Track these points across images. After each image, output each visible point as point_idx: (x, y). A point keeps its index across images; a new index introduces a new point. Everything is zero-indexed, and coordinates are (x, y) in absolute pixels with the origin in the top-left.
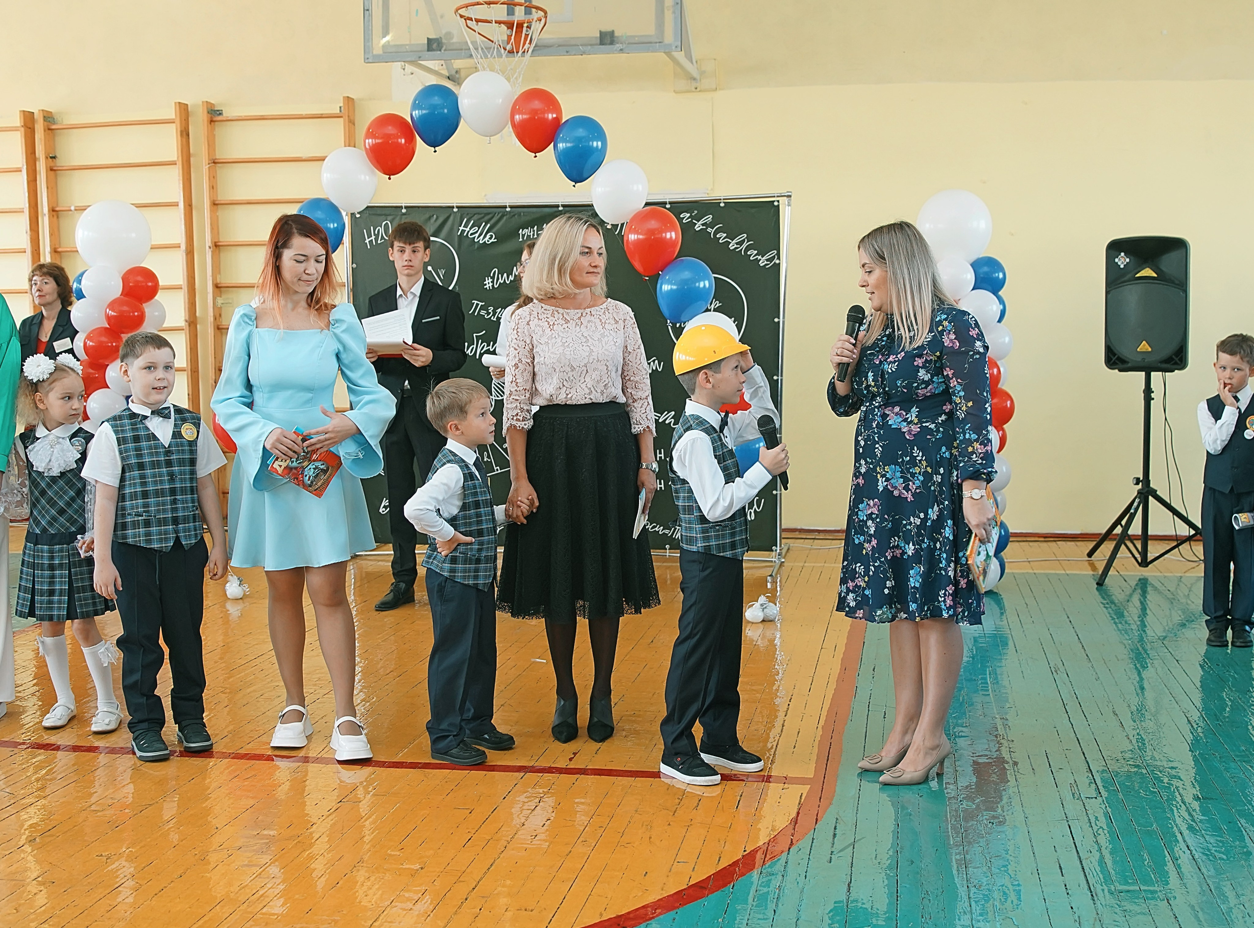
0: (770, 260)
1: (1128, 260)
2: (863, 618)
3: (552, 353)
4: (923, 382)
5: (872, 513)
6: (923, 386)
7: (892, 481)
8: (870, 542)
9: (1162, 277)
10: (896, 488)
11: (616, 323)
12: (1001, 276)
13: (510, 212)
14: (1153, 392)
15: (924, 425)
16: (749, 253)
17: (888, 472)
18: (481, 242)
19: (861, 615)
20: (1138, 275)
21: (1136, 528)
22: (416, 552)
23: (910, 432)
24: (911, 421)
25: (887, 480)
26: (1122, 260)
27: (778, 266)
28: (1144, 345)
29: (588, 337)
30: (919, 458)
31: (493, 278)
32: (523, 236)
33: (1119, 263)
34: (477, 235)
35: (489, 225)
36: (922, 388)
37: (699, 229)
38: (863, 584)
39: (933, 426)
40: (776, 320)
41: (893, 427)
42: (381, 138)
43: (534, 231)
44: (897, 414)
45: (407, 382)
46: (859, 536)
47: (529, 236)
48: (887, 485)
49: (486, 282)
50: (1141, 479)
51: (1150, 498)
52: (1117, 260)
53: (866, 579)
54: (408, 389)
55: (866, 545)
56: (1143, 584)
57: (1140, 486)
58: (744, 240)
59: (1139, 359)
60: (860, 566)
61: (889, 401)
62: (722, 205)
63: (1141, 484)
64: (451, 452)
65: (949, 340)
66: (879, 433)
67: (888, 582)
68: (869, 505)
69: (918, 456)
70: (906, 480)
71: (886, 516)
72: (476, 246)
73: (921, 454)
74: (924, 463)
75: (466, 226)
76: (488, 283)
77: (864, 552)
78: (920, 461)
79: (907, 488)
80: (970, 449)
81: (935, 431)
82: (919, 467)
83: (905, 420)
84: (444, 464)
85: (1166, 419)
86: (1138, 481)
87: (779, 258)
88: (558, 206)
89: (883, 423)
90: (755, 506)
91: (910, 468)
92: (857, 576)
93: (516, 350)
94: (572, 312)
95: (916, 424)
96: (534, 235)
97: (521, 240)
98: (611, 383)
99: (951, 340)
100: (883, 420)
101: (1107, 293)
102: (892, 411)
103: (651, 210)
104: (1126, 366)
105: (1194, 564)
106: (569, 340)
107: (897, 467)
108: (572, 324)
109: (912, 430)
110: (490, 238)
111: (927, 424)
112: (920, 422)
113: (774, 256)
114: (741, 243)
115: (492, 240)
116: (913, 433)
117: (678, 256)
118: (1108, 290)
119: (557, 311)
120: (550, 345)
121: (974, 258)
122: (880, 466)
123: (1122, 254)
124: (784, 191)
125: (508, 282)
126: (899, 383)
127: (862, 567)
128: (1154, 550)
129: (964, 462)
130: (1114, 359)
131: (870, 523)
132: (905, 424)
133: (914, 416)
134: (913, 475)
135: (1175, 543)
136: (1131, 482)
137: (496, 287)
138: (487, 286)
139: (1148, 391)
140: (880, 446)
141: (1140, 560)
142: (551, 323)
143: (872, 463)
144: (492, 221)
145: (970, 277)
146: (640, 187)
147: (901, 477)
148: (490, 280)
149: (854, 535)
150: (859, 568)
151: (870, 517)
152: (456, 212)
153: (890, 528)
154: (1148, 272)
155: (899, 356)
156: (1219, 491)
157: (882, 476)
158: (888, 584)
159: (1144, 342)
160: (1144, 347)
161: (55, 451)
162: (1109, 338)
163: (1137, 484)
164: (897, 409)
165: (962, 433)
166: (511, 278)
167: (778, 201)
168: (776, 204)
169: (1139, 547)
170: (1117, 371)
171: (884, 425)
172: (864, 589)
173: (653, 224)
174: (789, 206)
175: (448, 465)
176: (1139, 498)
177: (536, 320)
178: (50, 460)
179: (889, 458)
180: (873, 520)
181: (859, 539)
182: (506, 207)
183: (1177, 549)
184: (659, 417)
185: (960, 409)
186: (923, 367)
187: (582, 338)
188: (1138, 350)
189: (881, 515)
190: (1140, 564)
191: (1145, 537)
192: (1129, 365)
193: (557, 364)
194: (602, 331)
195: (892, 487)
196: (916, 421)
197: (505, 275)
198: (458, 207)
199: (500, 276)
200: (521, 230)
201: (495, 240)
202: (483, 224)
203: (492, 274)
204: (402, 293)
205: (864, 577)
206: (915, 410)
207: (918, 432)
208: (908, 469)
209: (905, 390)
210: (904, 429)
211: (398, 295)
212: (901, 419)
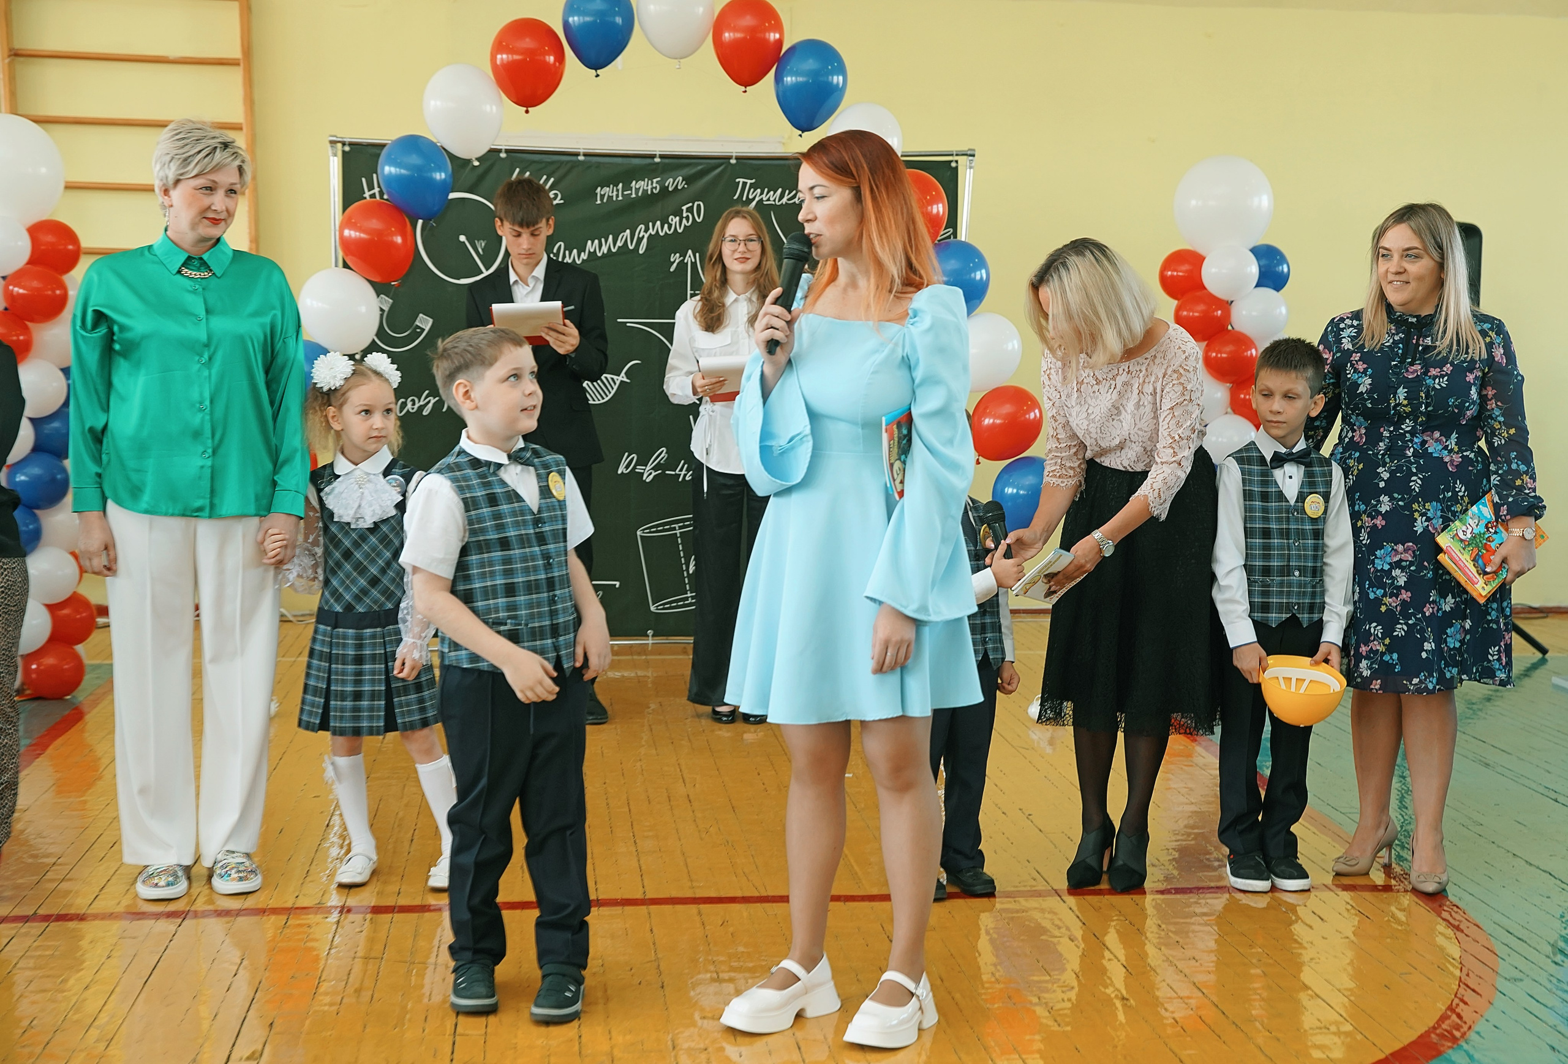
2: (1380, 689)
5: (1401, 560)
7: (1433, 521)
8: (1396, 595)
12: (1285, 269)
13: (583, 162)
15: (1464, 454)
17: (1430, 510)
19: (1377, 687)
23: (1452, 461)
24: (1452, 450)
25: (1428, 519)
30: (1461, 494)
32: (602, 196)
35: (552, 180)
38: (1381, 648)
39: (1472, 456)
41: (1434, 455)
42: (522, 54)
43: (618, 190)
44: (1437, 440)
46: (1375, 589)
47: (610, 198)
48: (1428, 525)
53: (1387, 641)
55: (1393, 599)
60: (1376, 627)
61: (1430, 425)
66: (1415, 462)
67: (1426, 644)
68: (1396, 550)
69: (1460, 491)
70: (1445, 520)
71: (1426, 563)
73: (1463, 489)
74: (1466, 499)
77: (1383, 609)
78: (1462, 497)
80: (1518, 482)
82: (1461, 504)
83: (1446, 448)
88: (653, 156)
91: (1452, 505)
92: (1372, 638)
95: (1457, 453)
96: (617, 196)
97: (599, 202)
102: (1431, 436)
107: (1438, 504)
109: (1454, 461)
111: (1468, 453)
112: (1460, 451)
113: (951, 235)
116: (1455, 464)
121: (1254, 243)
122: (1419, 503)
124: (964, 148)
126: (1451, 401)
127: (1380, 627)
129: (1512, 496)
131: (1396, 572)
132: (1446, 452)
133: (1453, 443)
134: (1454, 513)
140: (1419, 478)
143: (1402, 499)
144: (558, 174)
145: (1253, 269)
147: (1441, 517)
149: (1368, 589)
150: (1376, 629)
151: (1398, 565)
152: (504, 157)
153: (1429, 579)
155: (1445, 369)
157: (1422, 515)
158: (1427, 646)
161: (366, 492)
164: (1437, 434)
165: (1505, 462)
166: (584, 256)
167: (957, 162)
168: (953, 165)
171: (1422, 454)
172: (1383, 654)
174: (971, 168)
178: (360, 506)
179: (1428, 493)
180: (1403, 569)
181: (1375, 593)
182: (577, 154)
185: (1501, 435)
186: (1475, 384)
189: (1418, 561)
195: (1434, 528)
196: (1456, 449)
197: (575, 251)
198: (507, 151)
199: (567, 252)
200: (599, 189)
201: (562, 202)
202: (545, 177)
203: (555, 251)
204: (517, 278)
205: (1383, 638)
206: (1454, 436)
207: (1461, 463)
208: (1449, 508)
209: (1456, 411)
210: (1447, 459)
211: (512, 281)
212: (1440, 447)
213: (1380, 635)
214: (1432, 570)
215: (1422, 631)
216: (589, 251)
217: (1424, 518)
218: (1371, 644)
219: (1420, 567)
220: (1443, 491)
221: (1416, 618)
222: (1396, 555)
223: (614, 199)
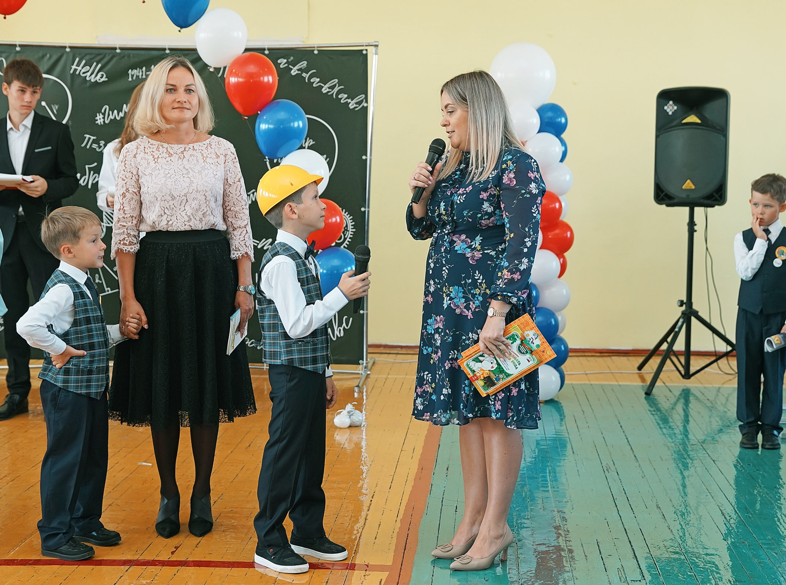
0: (359, 103)
1: (675, 108)
2: (429, 420)
3: (155, 183)
4: (487, 213)
5: (439, 328)
6: (486, 217)
7: (455, 300)
8: (436, 353)
9: (705, 124)
10: (458, 307)
11: (217, 158)
12: (563, 120)
13: (119, 54)
14: (696, 225)
15: (486, 252)
16: (340, 96)
17: (452, 292)
18: (93, 80)
19: (428, 418)
20: (684, 121)
21: (680, 345)
22: (30, 366)
23: (473, 257)
24: (475, 248)
25: (451, 299)
26: (670, 108)
27: (365, 109)
28: (689, 184)
29: (190, 170)
30: (479, 281)
31: (104, 114)
32: (133, 76)
33: (668, 111)
34: (89, 74)
35: (100, 65)
36: (485, 219)
37: (295, 73)
38: (430, 390)
39: (493, 253)
40: (364, 157)
41: (458, 252)
43: (142, 72)
44: (463, 241)
45: (21, 209)
46: (427, 347)
47: (138, 76)
48: (451, 303)
49: (98, 118)
50: (685, 301)
51: (693, 319)
52: (666, 108)
53: (433, 385)
54: (22, 216)
55: (434, 356)
56: (686, 394)
57: (684, 308)
58: (335, 85)
59: (684, 195)
60: (428, 374)
61: (457, 230)
62: (316, 52)
63: (684, 306)
64: (63, 273)
65: (509, 178)
66: (446, 257)
67: (444, 389)
68: (436, 320)
69: (478, 279)
70: (467, 300)
71: (448, 331)
72: (88, 84)
73: (481, 277)
74: (484, 286)
75: (78, 65)
76: (100, 119)
77: (432, 362)
78: (480, 283)
79: (467, 308)
80: (499, 275)
81: (495, 258)
82: (479, 289)
83: (470, 247)
84: (56, 284)
85: (707, 249)
86: (682, 303)
87: (367, 102)
88: (165, 49)
89: (450, 249)
90: (344, 324)
91: (472, 289)
92: (426, 383)
93: (124, 180)
94: (176, 146)
95: (479, 251)
96: (142, 75)
98: (209, 212)
99: (510, 179)
100: (450, 246)
101: (657, 137)
102: (459, 238)
103: (251, 55)
104: (672, 202)
105: (731, 377)
106: (172, 172)
107: (460, 288)
108: (175, 158)
109: (475, 256)
110: (102, 77)
111: (489, 251)
112: (483, 249)
113: (363, 100)
114: (332, 88)
115: (104, 79)
116: (476, 258)
117: (275, 98)
118: (658, 134)
119: (162, 146)
120: (154, 176)
121: (539, 104)
122: (446, 286)
123: (671, 102)
124: (371, 41)
125: (118, 118)
126: (466, 213)
127: (430, 375)
128: (696, 364)
130: (662, 195)
131: (437, 336)
132: (469, 250)
133: (478, 243)
134: (474, 295)
135: (713, 358)
136: (676, 304)
137: (107, 122)
138: (98, 122)
139: (692, 224)
140: (447, 268)
141: (683, 373)
142: (156, 157)
143: (439, 283)
144: (103, 62)
145: (536, 121)
146: (240, 34)
147: (463, 297)
148: (101, 116)
149: (423, 347)
150: (427, 376)
151: (437, 330)
152: (68, 52)
153: (450, 342)
154: (693, 119)
155: (467, 189)
156: (751, 313)
157: (447, 296)
158: (445, 391)
159: (688, 181)
160: (689, 185)
162: (658, 177)
163: (681, 305)
164: (463, 237)
166: (121, 115)
167: (367, 50)
168: (364, 52)
169: (683, 361)
170: (664, 206)
171: (451, 250)
172: (431, 394)
173: (252, 68)
174: (376, 54)
175: (59, 285)
176: (683, 318)
177: (142, 154)
179: (454, 280)
180: (439, 333)
181: (427, 350)
182: (115, 49)
183: (715, 364)
184: (258, 244)
186: (487, 200)
187: (184, 170)
188: (684, 187)
189: (446, 329)
190: (684, 377)
191: (688, 353)
192: (676, 201)
193: (159, 193)
194: (203, 165)
195: (455, 305)
196: (479, 248)
197: (116, 112)
198: (70, 47)
199: (111, 112)
200: (130, 71)
201: (106, 79)
202: (95, 64)
203: (103, 111)
204: (12, 126)
205: (431, 383)
206: (478, 239)
207: (481, 258)
208: (470, 290)
209: (470, 220)
210: (468, 255)
211: (8, 128)
212: (466, 246)
213: (430, 381)
214: (452, 336)
215: (443, 380)
216: (125, 112)
217: (448, 298)
218: (424, 387)
219: (446, 334)
220: (464, 279)
221: (441, 370)
222: (436, 324)
223: (140, 77)
